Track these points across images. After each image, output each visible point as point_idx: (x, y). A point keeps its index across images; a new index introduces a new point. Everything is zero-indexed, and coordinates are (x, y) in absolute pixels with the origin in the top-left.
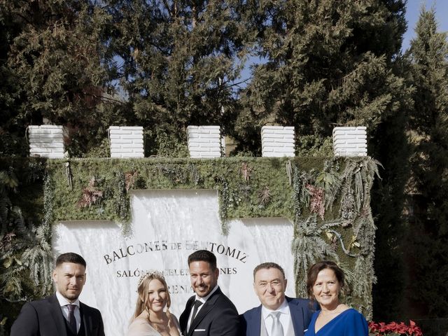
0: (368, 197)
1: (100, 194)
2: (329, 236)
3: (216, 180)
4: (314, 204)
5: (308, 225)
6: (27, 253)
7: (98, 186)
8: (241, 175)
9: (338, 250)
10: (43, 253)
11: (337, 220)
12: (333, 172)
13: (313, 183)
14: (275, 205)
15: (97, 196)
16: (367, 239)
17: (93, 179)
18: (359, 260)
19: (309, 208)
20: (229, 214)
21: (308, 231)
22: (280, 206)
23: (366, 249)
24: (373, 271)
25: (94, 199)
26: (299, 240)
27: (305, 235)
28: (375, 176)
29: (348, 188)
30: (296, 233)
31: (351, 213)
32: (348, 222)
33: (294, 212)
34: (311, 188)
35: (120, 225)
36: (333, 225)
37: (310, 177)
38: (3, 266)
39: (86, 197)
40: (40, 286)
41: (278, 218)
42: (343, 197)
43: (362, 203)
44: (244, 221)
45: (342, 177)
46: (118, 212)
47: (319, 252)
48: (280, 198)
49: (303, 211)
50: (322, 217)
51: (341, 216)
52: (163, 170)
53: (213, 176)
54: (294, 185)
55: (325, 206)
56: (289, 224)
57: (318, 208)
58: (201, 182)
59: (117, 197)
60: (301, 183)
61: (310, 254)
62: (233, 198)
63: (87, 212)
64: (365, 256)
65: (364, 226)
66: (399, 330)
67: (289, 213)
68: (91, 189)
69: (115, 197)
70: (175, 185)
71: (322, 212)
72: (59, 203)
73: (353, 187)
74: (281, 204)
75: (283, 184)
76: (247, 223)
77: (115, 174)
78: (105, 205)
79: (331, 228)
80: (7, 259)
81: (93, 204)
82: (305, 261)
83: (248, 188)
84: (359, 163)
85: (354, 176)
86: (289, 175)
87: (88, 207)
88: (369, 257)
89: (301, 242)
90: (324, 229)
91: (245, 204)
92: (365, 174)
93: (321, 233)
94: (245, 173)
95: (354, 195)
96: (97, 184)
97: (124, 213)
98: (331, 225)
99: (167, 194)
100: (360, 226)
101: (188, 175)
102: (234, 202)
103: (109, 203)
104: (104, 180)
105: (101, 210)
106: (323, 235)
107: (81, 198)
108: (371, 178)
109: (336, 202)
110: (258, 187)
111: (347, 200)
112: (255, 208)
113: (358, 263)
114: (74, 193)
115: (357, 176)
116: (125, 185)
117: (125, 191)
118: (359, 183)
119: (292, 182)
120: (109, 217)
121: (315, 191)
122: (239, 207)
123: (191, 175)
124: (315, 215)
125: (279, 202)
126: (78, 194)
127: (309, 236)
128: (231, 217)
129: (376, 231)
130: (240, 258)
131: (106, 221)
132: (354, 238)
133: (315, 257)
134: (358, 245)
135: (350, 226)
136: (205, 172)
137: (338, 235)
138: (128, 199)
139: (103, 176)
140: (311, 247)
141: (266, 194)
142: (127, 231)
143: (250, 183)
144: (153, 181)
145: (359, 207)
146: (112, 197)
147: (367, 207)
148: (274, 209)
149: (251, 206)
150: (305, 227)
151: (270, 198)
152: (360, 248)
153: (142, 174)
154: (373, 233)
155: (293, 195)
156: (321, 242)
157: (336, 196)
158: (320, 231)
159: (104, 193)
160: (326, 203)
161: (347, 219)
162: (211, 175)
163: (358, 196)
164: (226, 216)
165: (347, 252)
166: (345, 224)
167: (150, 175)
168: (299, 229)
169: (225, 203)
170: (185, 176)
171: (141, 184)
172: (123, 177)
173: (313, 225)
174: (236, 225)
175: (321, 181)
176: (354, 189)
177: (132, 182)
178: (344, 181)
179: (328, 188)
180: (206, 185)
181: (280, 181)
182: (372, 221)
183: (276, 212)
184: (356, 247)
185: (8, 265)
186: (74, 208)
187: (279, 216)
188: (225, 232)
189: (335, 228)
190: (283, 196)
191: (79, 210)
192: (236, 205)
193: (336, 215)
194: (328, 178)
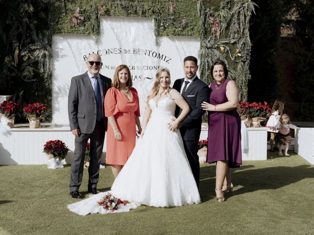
0: (248, 25)
1: (82, 18)
2: (222, 48)
3: (153, 12)
4: (213, 29)
5: (209, 42)
6: (38, 52)
7: (81, 13)
8: (169, 9)
9: (227, 58)
10: (47, 53)
11: (227, 39)
12: (226, 10)
13: (213, 16)
14: (189, 28)
15: (80, 19)
16: (246, 52)
17: (78, 9)
18: (240, 64)
19: (210, 31)
20: (161, 33)
21: (209, 45)
22: (192, 29)
23: (244, 58)
24: (249, 72)
25: (79, 21)
27: (207, 48)
28: (252, 12)
29: (235, 20)
30: (202, 46)
31: (236, 35)
32: (235, 40)
33: (201, 33)
34: (212, 19)
35: (94, 37)
36: (225, 42)
37: (212, 12)
38: (22, 60)
39: (74, 20)
40: (44, 72)
42: (232, 25)
43: (244, 29)
44: (170, 38)
45: (231, 13)
46: (93, 30)
47: (215, 58)
48: (192, 24)
49: (206, 33)
50: (218, 37)
51: (230, 36)
52: (121, 5)
53: (152, 9)
54: (202, 17)
55: (220, 30)
56: (197, 40)
57: (216, 32)
58: (144, 13)
59: (93, 21)
60: (206, 15)
61: (210, 60)
62: (163, 23)
63: (74, 29)
64: (244, 62)
65: (244, 44)
66: (257, 107)
67: (197, 34)
68: (77, 15)
69: (91, 20)
70: (128, 14)
71: (218, 34)
72: (57, 23)
74: (193, 28)
75: (195, 16)
77: (92, 6)
78: (85, 25)
79: (223, 44)
80: (25, 55)
81: (78, 24)
82: (207, 63)
83: (172, 17)
84: (243, 4)
85: (239, 12)
86: (198, 10)
87: (75, 26)
88: (247, 63)
89: (204, 52)
90: (219, 45)
91: (170, 27)
92: (246, 11)
93: (217, 47)
94: (171, 8)
95: (239, 24)
96: (81, 12)
97: (97, 31)
98: (223, 42)
99: (123, 19)
100: (241, 43)
101: (136, 8)
102: (164, 26)
103: (88, 24)
104: (84, 11)
105: (83, 28)
106: (218, 48)
107: (71, 20)
108: (249, 13)
109: (227, 28)
110: (179, 17)
111: (234, 27)
112: (177, 30)
113: (239, 66)
114: (67, 17)
115: (241, 12)
116: (98, 13)
117: (97, 17)
118: (242, 18)
119: (200, 15)
120: (87, 33)
121: (214, 21)
122: (167, 29)
123: (138, 8)
124: (214, 35)
125: (192, 27)
126: (69, 18)
127: (209, 48)
128: (162, 35)
129: (252, 47)
130: (166, 60)
131: (85, 34)
132: (238, 51)
133: (212, 62)
134: (240, 55)
135: (235, 43)
136: (147, 7)
137: (228, 48)
138: (99, 22)
139: (84, 7)
140: (210, 55)
141: (184, 21)
142: (97, 42)
143: (175, 14)
144: (115, 11)
145: (242, 32)
146: (90, 20)
147: (247, 31)
148: (188, 31)
149: (174, 29)
150: (207, 42)
151: (187, 24)
152: (241, 57)
153: (109, 7)
154: (249, 48)
155: (201, 23)
156: (217, 52)
157: (227, 24)
158: (216, 46)
159: (84, 18)
160: (221, 28)
161: (234, 39)
162: (150, 9)
163: (241, 24)
164: (158, 34)
165: (233, 59)
166: (232, 42)
167: (113, 7)
168: (203, 44)
169: (158, 26)
170: (134, 9)
171: (107, 13)
172: (97, 9)
173: (212, 42)
174: (165, 40)
175: (218, 15)
176: (239, 20)
177: (102, 11)
178: (233, 16)
179: (222, 19)
180: (147, 15)
181: (193, 14)
182: (249, 40)
183: (190, 33)
184: (238, 56)
185: (25, 59)
186: (66, 26)
187: (191, 35)
188: (157, 44)
189: (226, 44)
190: (195, 23)
191: (69, 27)
192: (165, 28)
193: (227, 36)
194: (223, 13)
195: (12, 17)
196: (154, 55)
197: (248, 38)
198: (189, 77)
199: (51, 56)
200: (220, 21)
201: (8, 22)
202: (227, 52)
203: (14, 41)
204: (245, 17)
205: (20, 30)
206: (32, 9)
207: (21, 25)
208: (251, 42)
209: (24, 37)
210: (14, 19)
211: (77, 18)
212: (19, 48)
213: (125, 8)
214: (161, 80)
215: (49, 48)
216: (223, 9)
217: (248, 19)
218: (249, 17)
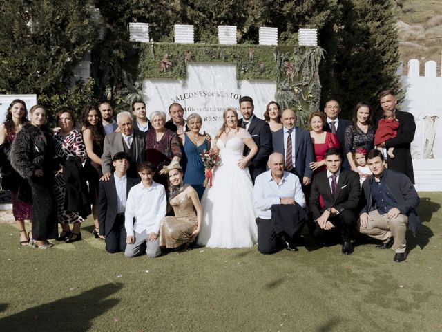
0: (317, 69)
1: (170, 64)
2: (296, 90)
3: (234, 57)
4: (288, 72)
5: (284, 84)
6: (130, 96)
8: (248, 55)
9: (300, 98)
10: (138, 97)
11: (300, 81)
12: (298, 55)
13: (288, 61)
14: (267, 72)
15: (168, 64)
16: (316, 93)
17: (167, 55)
18: (312, 104)
19: (285, 75)
20: (241, 77)
21: (285, 87)
22: (270, 73)
23: (316, 98)
25: (167, 66)
26: (280, 93)
27: (283, 89)
28: (322, 57)
29: (306, 64)
30: (278, 88)
31: (308, 78)
32: (307, 83)
33: (277, 76)
34: (287, 63)
35: (181, 82)
37: (286, 57)
39: (163, 65)
41: (268, 80)
42: (304, 69)
43: (314, 72)
45: (304, 57)
46: (180, 74)
47: (290, 99)
48: (269, 68)
49: (282, 76)
50: (292, 80)
51: (302, 79)
52: (206, 50)
55: (294, 74)
56: (274, 83)
57: (290, 75)
58: (226, 58)
59: (180, 65)
60: (281, 60)
61: (285, 101)
62: (244, 68)
63: (163, 73)
64: (315, 102)
65: (315, 86)
67: (274, 77)
68: (166, 61)
70: (212, 60)
71: (292, 77)
72: (147, 68)
73: (310, 63)
75: (272, 61)
76: (251, 82)
77: (178, 52)
78: (173, 70)
79: (297, 86)
80: (118, 99)
81: (166, 69)
83: (252, 62)
84: (313, 50)
85: (310, 57)
86: (275, 55)
87: (163, 71)
88: (317, 103)
90: (293, 87)
91: (250, 71)
92: (316, 56)
94: (251, 54)
95: (310, 68)
96: (169, 58)
97: (183, 75)
98: (297, 84)
99: (208, 64)
100: (313, 85)
102: (244, 70)
103: (175, 69)
104: (172, 56)
105: (171, 73)
106: (292, 90)
107: (160, 66)
108: (319, 58)
109: (300, 72)
110: (257, 62)
111: (306, 71)
112: (256, 74)
113: (311, 106)
114: (156, 62)
115: (312, 57)
116: (184, 59)
117: (184, 62)
118: (313, 62)
119: (277, 60)
120: (175, 77)
121: (289, 65)
122: (247, 73)
123: (221, 54)
124: (289, 78)
125: (269, 71)
126: (158, 63)
127: (285, 90)
128: (243, 78)
129: (322, 88)
131: (172, 79)
132: (309, 92)
133: (288, 102)
134: (311, 96)
135: (307, 85)
136: (229, 53)
137: (301, 90)
138: (186, 67)
139: (172, 53)
140: (286, 96)
141: (262, 65)
142: (184, 85)
143: (254, 59)
144: (200, 56)
145: (312, 75)
146: (177, 66)
147: (317, 74)
148: (266, 74)
149: (253, 73)
151: (264, 68)
152: (313, 97)
153: (194, 52)
154: (320, 90)
155: (277, 67)
156: (291, 94)
157: (300, 68)
158: (291, 88)
159: (172, 63)
160: (295, 72)
161: (306, 81)
162: (232, 55)
163: (312, 68)
164: (239, 78)
165: (305, 100)
166: (304, 84)
167: (198, 53)
168: (280, 86)
169: (239, 71)
170: (218, 54)
171: (193, 58)
172: (183, 54)
173: (287, 84)
174: (245, 83)
175: (292, 60)
177: (188, 56)
178: (305, 60)
179: (296, 63)
180: (229, 60)
181: (269, 59)
182: (320, 83)
183: (267, 76)
184: (310, 97)
185: (118, 102)
186: (156, 71)
187: (268, 78)
188: (239, 87)
189: (299, 86)
190: (271, 67)
191: (158, 72)
192: (245, 72)
193: (300, 79)
194: (296, 58)
196: (236, 97)
197: (318, 80)
198: (246, 117)
200: (294, 65)
201: (101, 68)
202: (301, 93)
203: (107, 86)
204: (315, 61)
205: (113, 75)
206: (122, 56)
207: (113, 70)
208: (322, 84)
209: (116, 82)
210: (106, 64)
211: (165, 63)
212: (112, 93)
213: (209, 54)
214: (228, 119)
215: (140, 92)
216: (296, 54)
217: (318, 63)
218: (319, 61)
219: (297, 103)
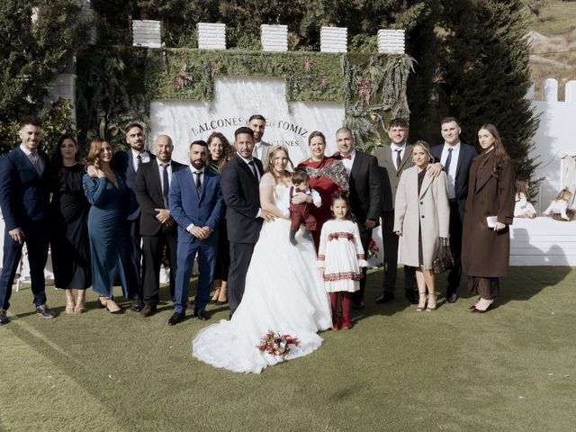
0: (404, 87)
1: (190, 78)
2: (373, 117)
3: (284, 70)
4: (361, 92)
5: (356, 108)
7: (189, 71)
8: (304, 65)
9: (380, 129)
11: (379, 105)
12: (377, 66)
13: (361, 75)
14: (331, 91)
15: (188, 80)
17: (185, 66)
19: (358, 95)
20: (294, 98)
21: (356, 113)
22: (335, 92)
25: (186, 82)
26: (350, 120)
27: (354, 116)
28: (411, 70)
29: (388, 80)
30: (347, 114)
31: (390, 100)
32: (389, 107)
33: (346, 97)
34: (359, 78)
35: (207, 104)
36: (376, 108)
37: (359, 69)
38: (111, 134)
39: (180, 80)
41: (332, 102)
42: (385, 86)
43: (400, 92)
44: (306, 104)
45: (384, 71)
46: (205, 93)
47: (365, 130)
48: (334, 85)
49: (353, 97)
50: (368, 102)
51: (383, 101)
52: (242, 60)
53: (282, 66)
54: (346, 76)
55: (370, 93)
56: (341, 107)
57: (365, 95)
59: (205, 80)
60: (352, 74)
61: (357, 132)
62: (297, 85)
63: (179, 92)
65: (400, 111)
67: (342, 98)
68: (184, 74)
69: (202, 81)
70: (251, 73)
71: (367, 98)
72: (157, 84)
73: (393, 79)
75: (338, 75)
76: (308, 105)
77: (202, 62)
78: (194, 87)
79: (374, 111)
80: (114, 129)
81: (184, 86)
83: (309, 77)
84: (398, 59)
85: (394, 70)
86: (342, 67)
87: (180, 88)
89: (350, 122)
90: (369, 112)
91: (306, 90)
92: (402, 68)
93: (367, 115)
94: (307, 64)
95: (394, 85)
96: (188, 70)
97: (210, 95)
98: (374, 109)
99: (245, 79)
100: (397, 110)
101: (262, 64)
102: (298, 88)
103: (197, 85)
104: (193, 67)
105: (191, 91)
106: (368, 117)
107: (175, 81)
108: (407, 72)
109: (379, 91)
110: (317, 76)
111: (388, 89)
112: (315, 93)
114: (170, 76)
115: (396, 70)
116: (211, 71)
117: (211, 76)
118: (398, 77)
119: (345, 73)
120: (197, 97)
121: (362, 81)
122: (302, 92)
123: (264, 65)
124: (362, 100)
125: (334, 89)
126: (172, 78)
127: (357, 117)
128: (296, 100)
129: (410, 115)
130: (301, 133)
131: (194, 100)
135: (389, 110)
136: (275, 63)
137: (380, 117)
138: (213, 83)
139: (193, 64)
140: (358, 126)
141: (324, 82)
142: (211, 110)
143: (312, 73)
144: (233, 68)
145: (397, 95)
146: (200, 81)
147: (404, 94)
148: (329, 94)
149: (311, 92)
150: (354, 109)
151: (327, 85)
153: (225, 63)
154: (407, 116)
155: (345, 84)
156: (366, 122)
157: (379, 85)
158: (365, 113)
159: (193, 77)
160: (371, 91)
161: (387, 104)
162: (280, 66)
163: (397, 86)
164: (291, 99)
166: (385, 109)
167: (231, 64)
168: (350, 111)
169: (290, 89)
170: (259, 65)
171: (223, 71)
172: (209, 65)
173: (360, 109)
174: (300, 107)
175: (368, 73)
177: (216, 69)
178: (386, 74)
179: (373, 79)
180: (275, 73)
181: (335, 72)
182: (407, 107)
183: (331, 97)
185: (115, 133)
186: (170, 88)
187: (333, 100)
188: (290, 111)
189: (378, 111)
190: (337, 84)
191: (173, 91)
192: (300, 90)
193: (379, 101)
194: (373, 71)
195: (95, 77)
196: (286, 126)
197: (406, 103)
199: (149, 130)
200: (370, 82)
201: (89, 84)
202: (380, 121)
203: (99, 110)
204: (402, 75)
205: (107, 94)
206: (122, 65)
207: (108, 87)
208: (410, 108)
209: (112, 104)
210: (98, 79)
211: (183, 78)
212: (106, 119)
213: (247, 64)
215: (146, 118)
216: (373, 65)
217: (405, 79)
218: (407, 76)
219: (376, 136)
